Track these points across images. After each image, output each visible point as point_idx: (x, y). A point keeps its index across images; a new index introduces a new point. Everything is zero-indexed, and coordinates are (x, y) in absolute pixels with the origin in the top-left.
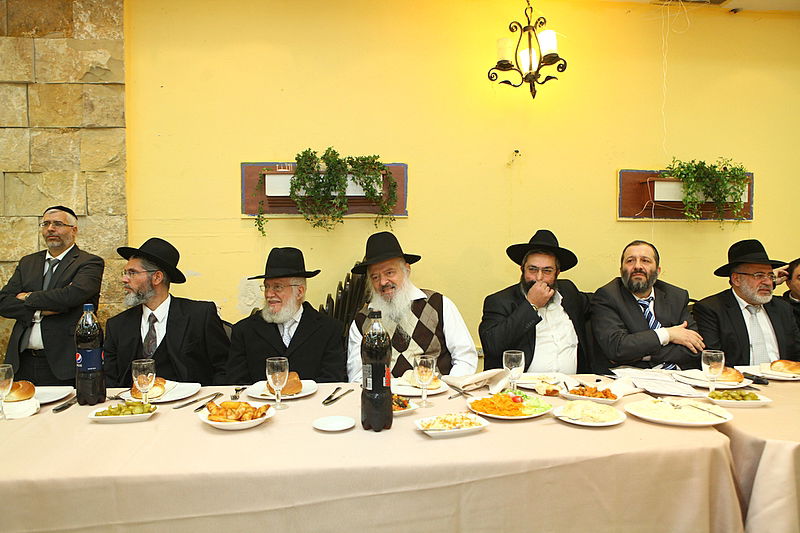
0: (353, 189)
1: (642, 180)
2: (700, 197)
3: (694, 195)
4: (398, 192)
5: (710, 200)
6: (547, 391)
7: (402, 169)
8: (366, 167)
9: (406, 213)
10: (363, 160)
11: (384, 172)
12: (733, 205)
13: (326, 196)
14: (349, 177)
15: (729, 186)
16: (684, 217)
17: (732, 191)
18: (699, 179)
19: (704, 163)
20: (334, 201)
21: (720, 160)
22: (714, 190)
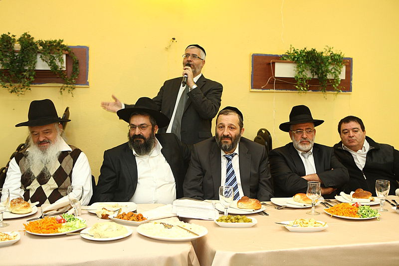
0: (41, 65)
1: (267, 61)
2: (308, 75)
3: (304, 73)
4: (81, 68)
5: (316, 77)
6: (102, 215)
7: (84, 51)
8: (53, 48)
9: (87, 84)
10: (50, 42)
11: (67, 52)
12: (333, 81)
13: (20, 70)
14: (39, 56)
15: (330, 67)
16: (296, 89)
17: (333, 71)
18: (307, 62)
19: (315, 50)
20: (25, 74)
21: (326, 48)
22: (318, 69)
